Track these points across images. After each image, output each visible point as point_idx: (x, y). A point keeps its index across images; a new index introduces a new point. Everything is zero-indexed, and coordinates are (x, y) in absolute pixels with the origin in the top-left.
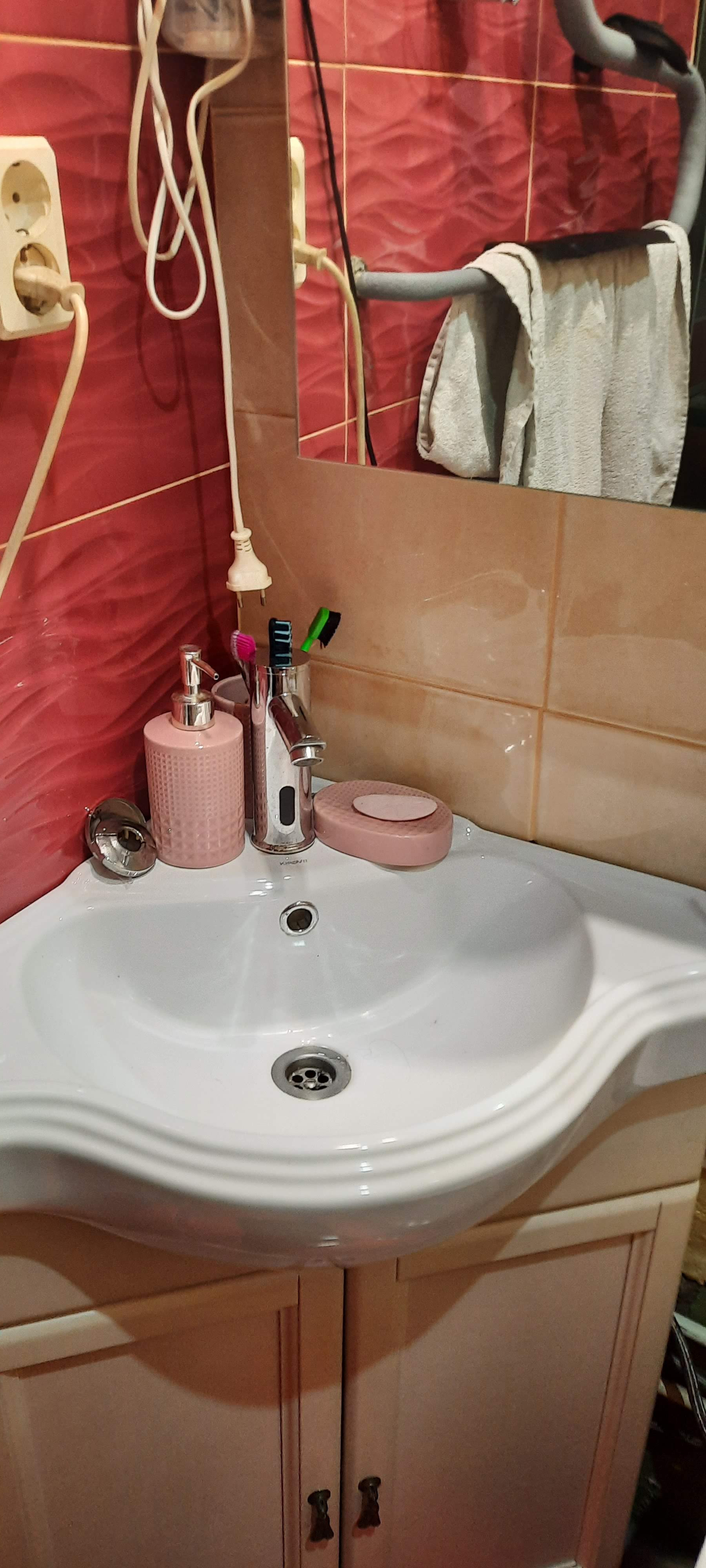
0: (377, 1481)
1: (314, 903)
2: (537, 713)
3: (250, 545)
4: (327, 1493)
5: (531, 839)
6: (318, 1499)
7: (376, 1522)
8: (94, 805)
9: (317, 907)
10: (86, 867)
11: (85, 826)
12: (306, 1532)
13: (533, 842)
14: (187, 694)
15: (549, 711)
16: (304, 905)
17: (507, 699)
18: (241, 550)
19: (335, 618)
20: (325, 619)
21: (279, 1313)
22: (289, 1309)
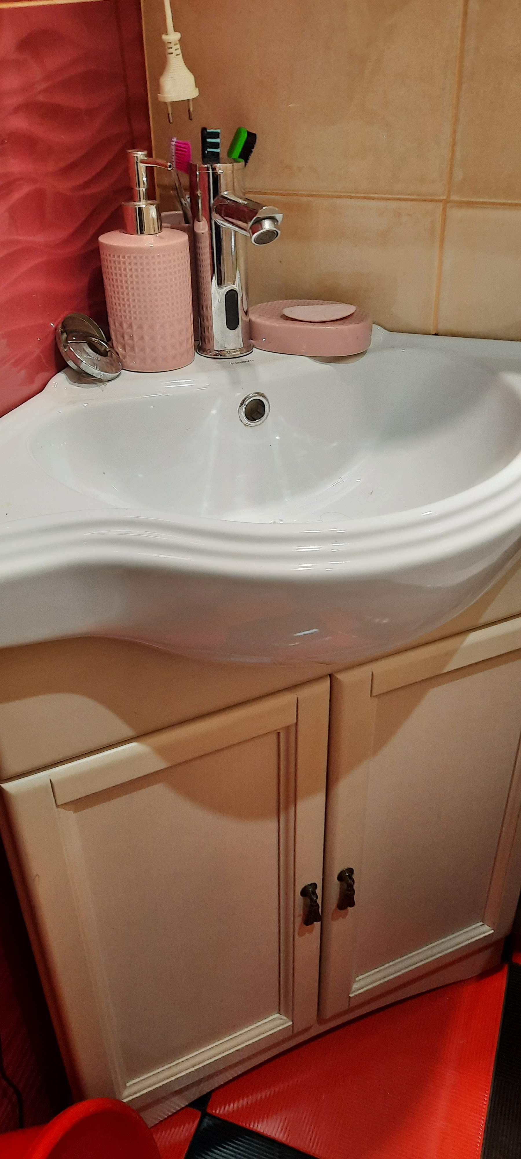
0: (351, 871)
1: (266, 395)
2: (441, 205)
3: (180, 49)
4: (314, 885)
5: (434, 333)
6: (308, 892)
7: (352, 904)
8: (60, 320)
9: (268, 398)
10: (61, 378)
11: (55, 337)
12: (299, 920)
13: (436, 334)
14: (137, 201)
15: (451, 202)
16: (256, 396)
17: (413, 197)
18: (172, 53)
19: (252, 138)
20: (244, 137)
21: (279, 733)
22: (287, 728)
